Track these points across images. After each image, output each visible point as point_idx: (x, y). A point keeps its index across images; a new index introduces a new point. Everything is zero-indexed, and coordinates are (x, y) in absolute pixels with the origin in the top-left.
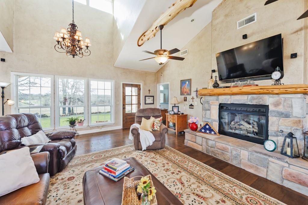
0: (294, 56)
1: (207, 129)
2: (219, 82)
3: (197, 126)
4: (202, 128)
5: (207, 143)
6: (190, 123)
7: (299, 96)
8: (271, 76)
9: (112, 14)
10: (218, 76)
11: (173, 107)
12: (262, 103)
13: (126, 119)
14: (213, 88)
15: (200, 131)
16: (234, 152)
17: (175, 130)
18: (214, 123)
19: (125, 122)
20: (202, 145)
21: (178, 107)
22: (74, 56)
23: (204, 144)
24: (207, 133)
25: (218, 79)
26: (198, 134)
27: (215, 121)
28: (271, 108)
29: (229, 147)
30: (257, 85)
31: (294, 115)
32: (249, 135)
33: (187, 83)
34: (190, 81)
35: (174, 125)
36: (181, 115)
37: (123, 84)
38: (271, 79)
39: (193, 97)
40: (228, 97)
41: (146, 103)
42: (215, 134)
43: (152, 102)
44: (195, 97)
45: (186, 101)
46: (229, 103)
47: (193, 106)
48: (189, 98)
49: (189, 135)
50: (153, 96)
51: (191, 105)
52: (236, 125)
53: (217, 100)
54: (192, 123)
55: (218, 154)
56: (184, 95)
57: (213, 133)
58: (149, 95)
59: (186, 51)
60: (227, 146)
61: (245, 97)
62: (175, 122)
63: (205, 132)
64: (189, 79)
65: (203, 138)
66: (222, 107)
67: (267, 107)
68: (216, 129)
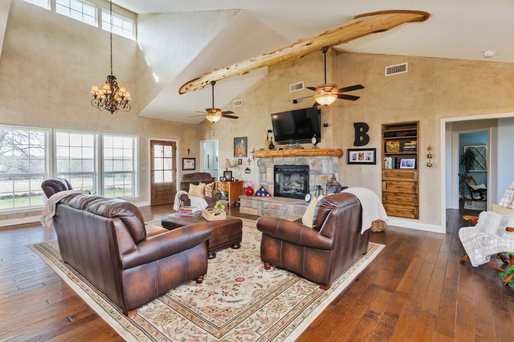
0: (326, 125)
1: (263, 192)
2: (274, 143)
3: (252, 190)
4: (258, 192)
5: (262, 205)
6: (245, 188)
7: (325, 157)
8: (311, 140)
9: (135, 40)
10: (273, 137)
11: (224, 172)
12: (305, 164)
13: (156, 191)
14: (268, 149)
15: (256, 195)
16: (284, 208)
17: (228, 200)
18: (270, 185)
19: (154, 196)
20: (257, 209)
21: (231, 172)
22: (112, 112)
23: (260, 207)
24: (263, 197)
25: (273, 140)
26: (253, 198)
27: (270, 184)
28: (311, 168)
29: (280, 205)
30: (303, 148)
31: (323, 172)
32: (299, 193)
33: (242, 141)
34: (245, 139)
35: (227, 195)
36: (235, 181)
37: (151, 140)
38: (311, 143)
39: (249, 159)
40: (281, 159)
41: (185, 168)
42: (270, 196)
43: (193, 168)
44: (252, 159)
45: (241, 164)
46: (282, 164)
47: (249, 170)
48: (245, 160)
49: (244, 201)
50: (195, 159)
51: (248, 169)
52: (289, 186)
53: (273, 161)
54: (247, 188)
55: (272, 214)
56: (239, 157)
57: (268, 195)
58: (188, 157)
59: (241, 101)
60: (279, 204)
61: (293, 159)
62: (227, 190)
63: (261, 196)
64: (244, 138)
65: (259, 202)
66: (277, 169)
67: (308, 166)
68: (272, 192)
